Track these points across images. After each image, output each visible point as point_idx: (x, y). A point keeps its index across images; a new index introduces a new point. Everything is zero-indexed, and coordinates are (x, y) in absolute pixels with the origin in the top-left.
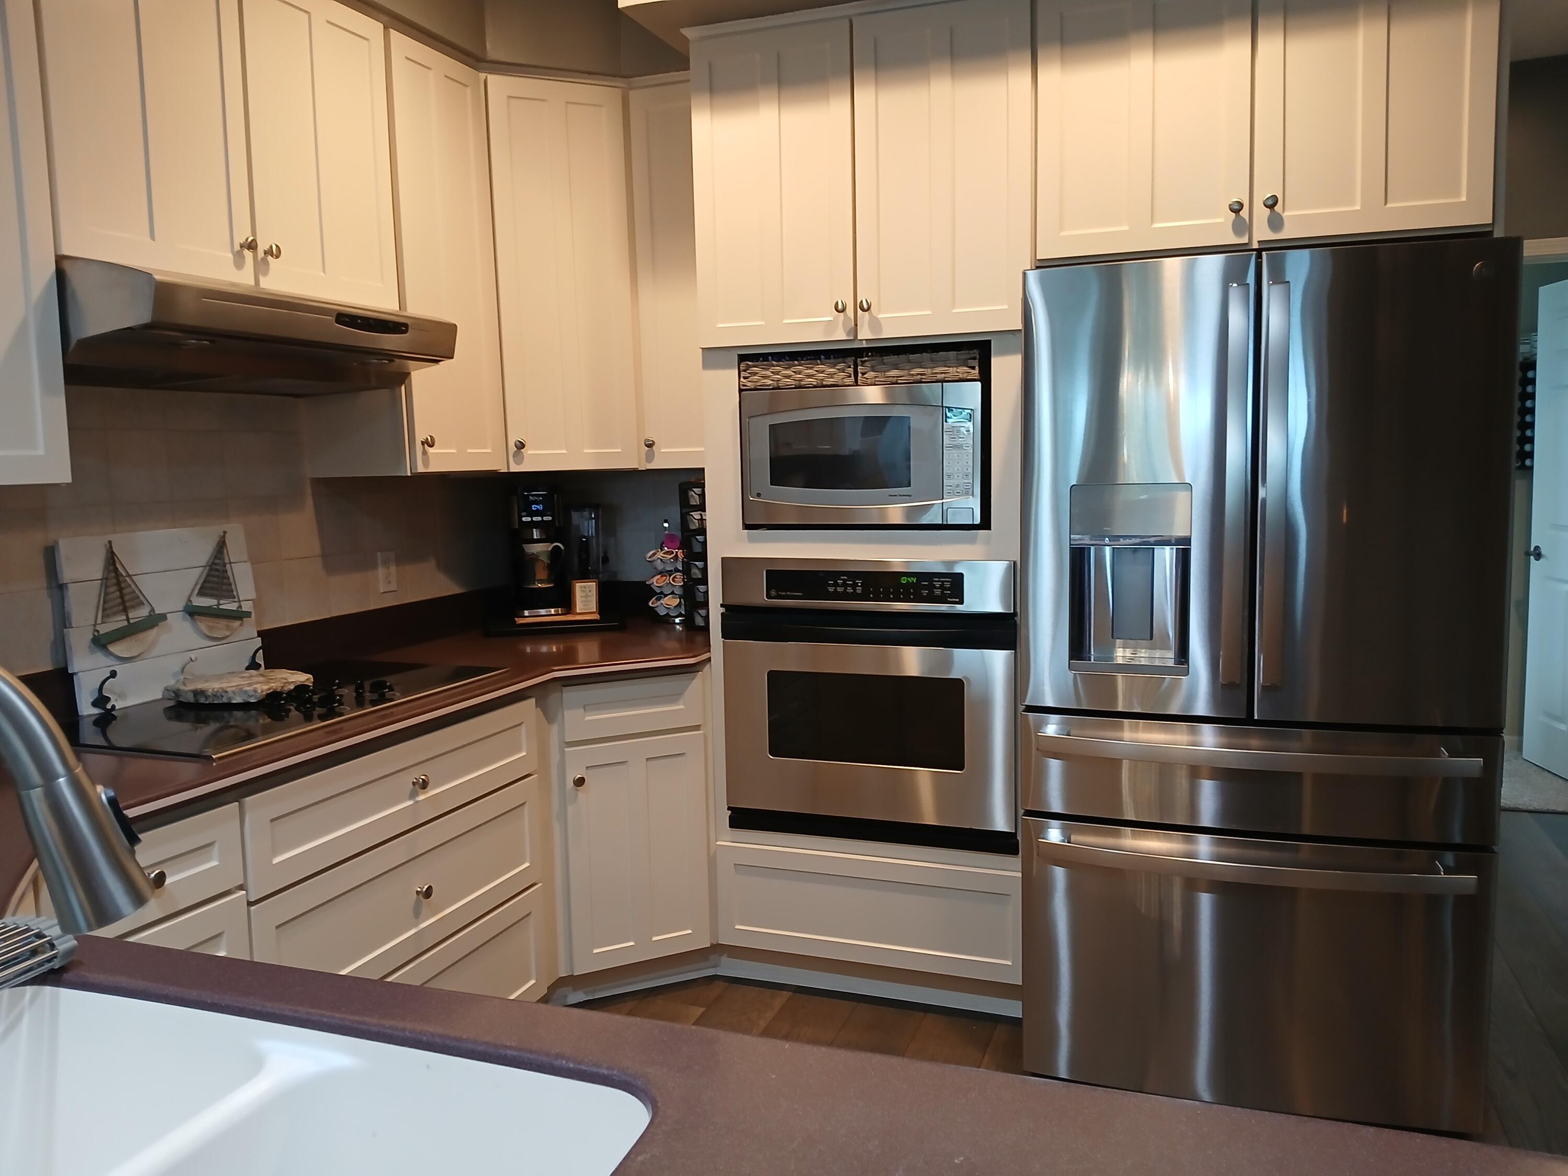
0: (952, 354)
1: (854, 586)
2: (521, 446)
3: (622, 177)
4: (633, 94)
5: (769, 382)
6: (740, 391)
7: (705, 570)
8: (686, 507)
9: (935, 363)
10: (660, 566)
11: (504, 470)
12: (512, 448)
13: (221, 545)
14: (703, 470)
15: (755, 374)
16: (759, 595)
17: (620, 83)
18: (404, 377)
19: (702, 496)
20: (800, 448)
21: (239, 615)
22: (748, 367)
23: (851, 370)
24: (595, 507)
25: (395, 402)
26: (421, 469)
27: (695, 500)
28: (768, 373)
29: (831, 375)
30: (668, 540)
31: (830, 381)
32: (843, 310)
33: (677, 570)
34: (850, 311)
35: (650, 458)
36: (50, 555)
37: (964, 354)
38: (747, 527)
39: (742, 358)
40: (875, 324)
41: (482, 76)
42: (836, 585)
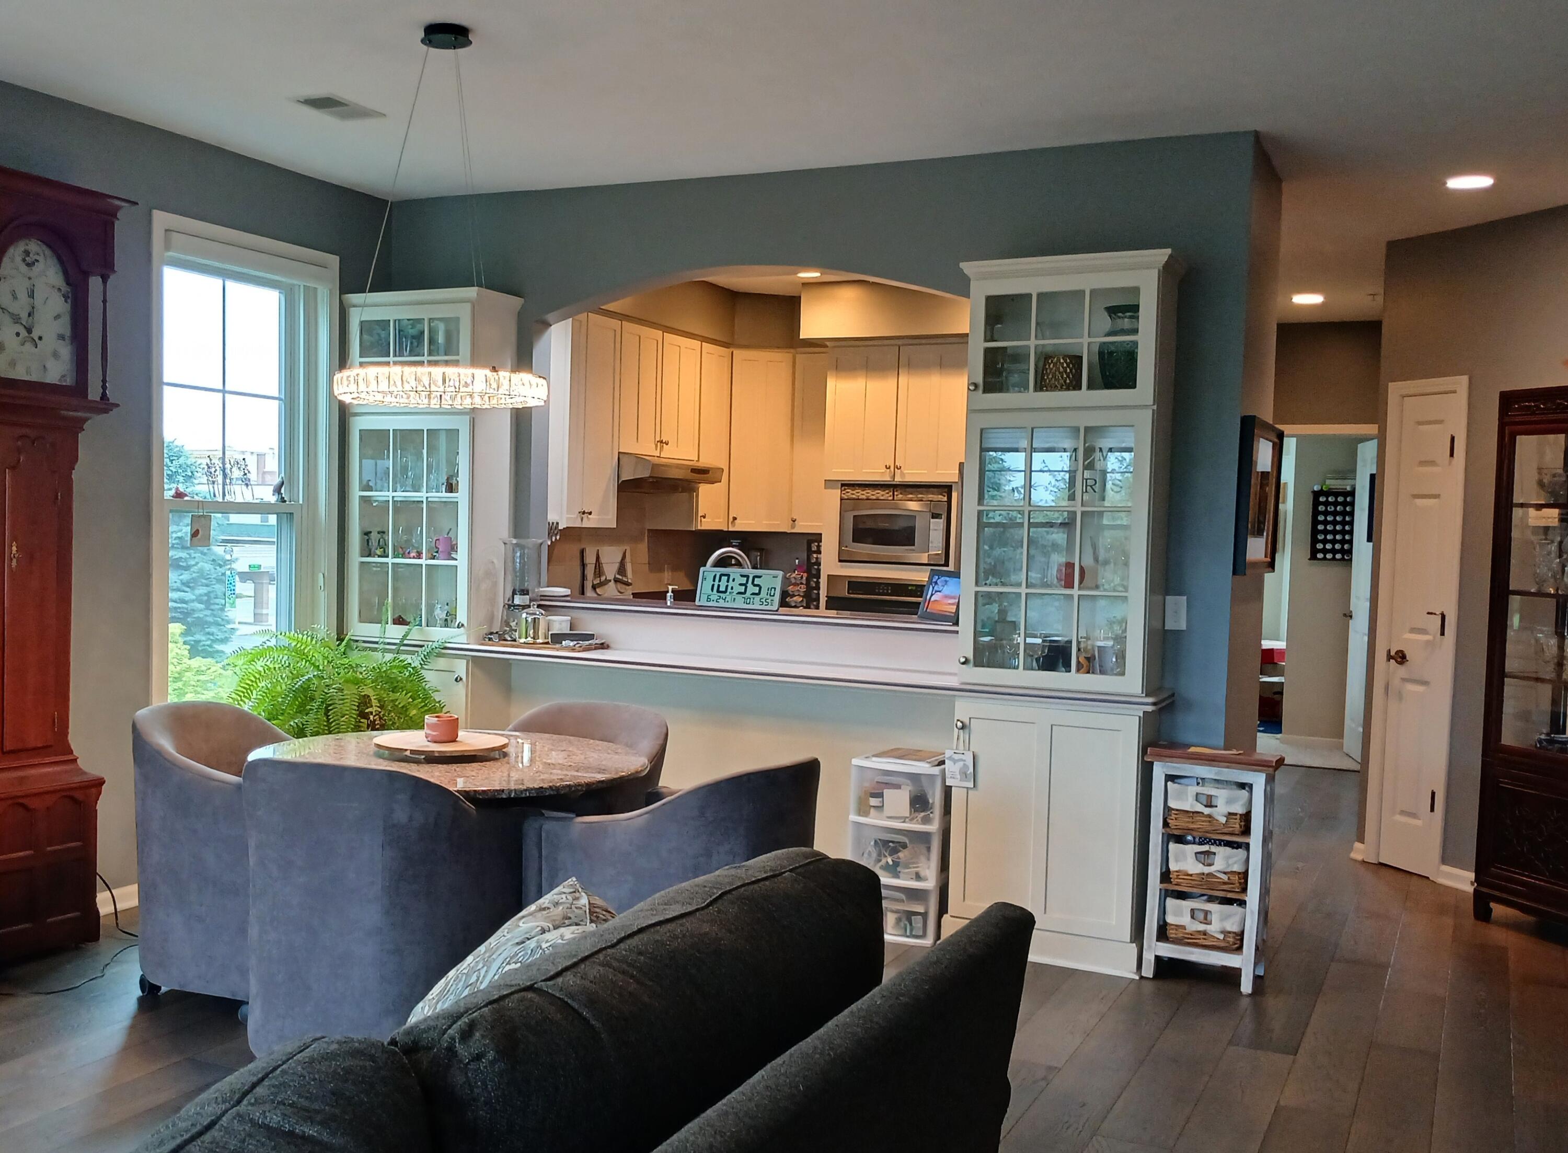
0: (935, 490)
1: (887, 590)
2: (735, 519)
3: (790, 397)
4: (798, 356)
5: (854, 496)
6: (841, 499)
7: (818, 583)
8: (810, 552)
9: (928, 493)
10: (793, 581)
11: (726, 529)
12: (731, 519)
13: (624, 554)
14: (821, 534)
15: (848, 492)
16: (843, 592)
17: (792, 350)
18: (696, 490)
19: (819, 547)
20: (870, 524)
21: (628, 584)
22: (845, 489)
23: (891, 493)
24: (761, 550)
25: (691, 498)
26: (699, 528)
27: (814, 548)
28: (854, 492)
29: (883, 495)
30: (799, 567)
31: (882, 498)
32: (889, 468)
33: (802, 584)
34: (892, 468)
35: (793, 527)
36: (582, 552)
37: (940, 490)
38: (840, 561)
39: (843, 485)
40: (903, 474)
41: (731, 350)
42: (879, 589)
